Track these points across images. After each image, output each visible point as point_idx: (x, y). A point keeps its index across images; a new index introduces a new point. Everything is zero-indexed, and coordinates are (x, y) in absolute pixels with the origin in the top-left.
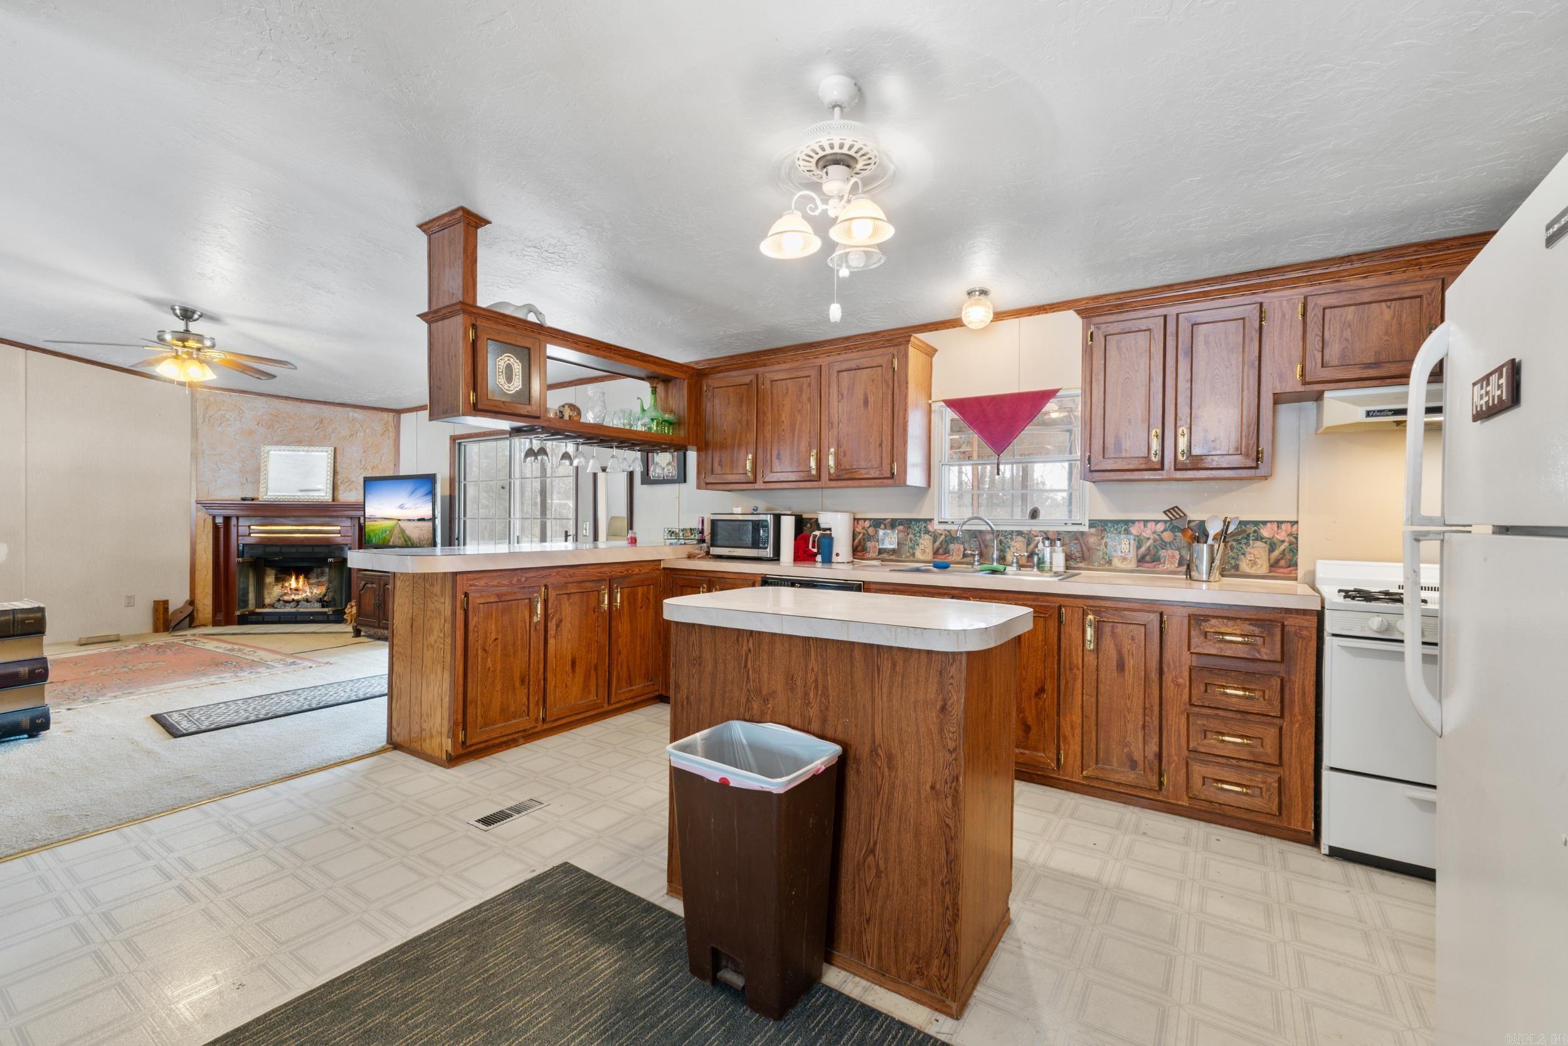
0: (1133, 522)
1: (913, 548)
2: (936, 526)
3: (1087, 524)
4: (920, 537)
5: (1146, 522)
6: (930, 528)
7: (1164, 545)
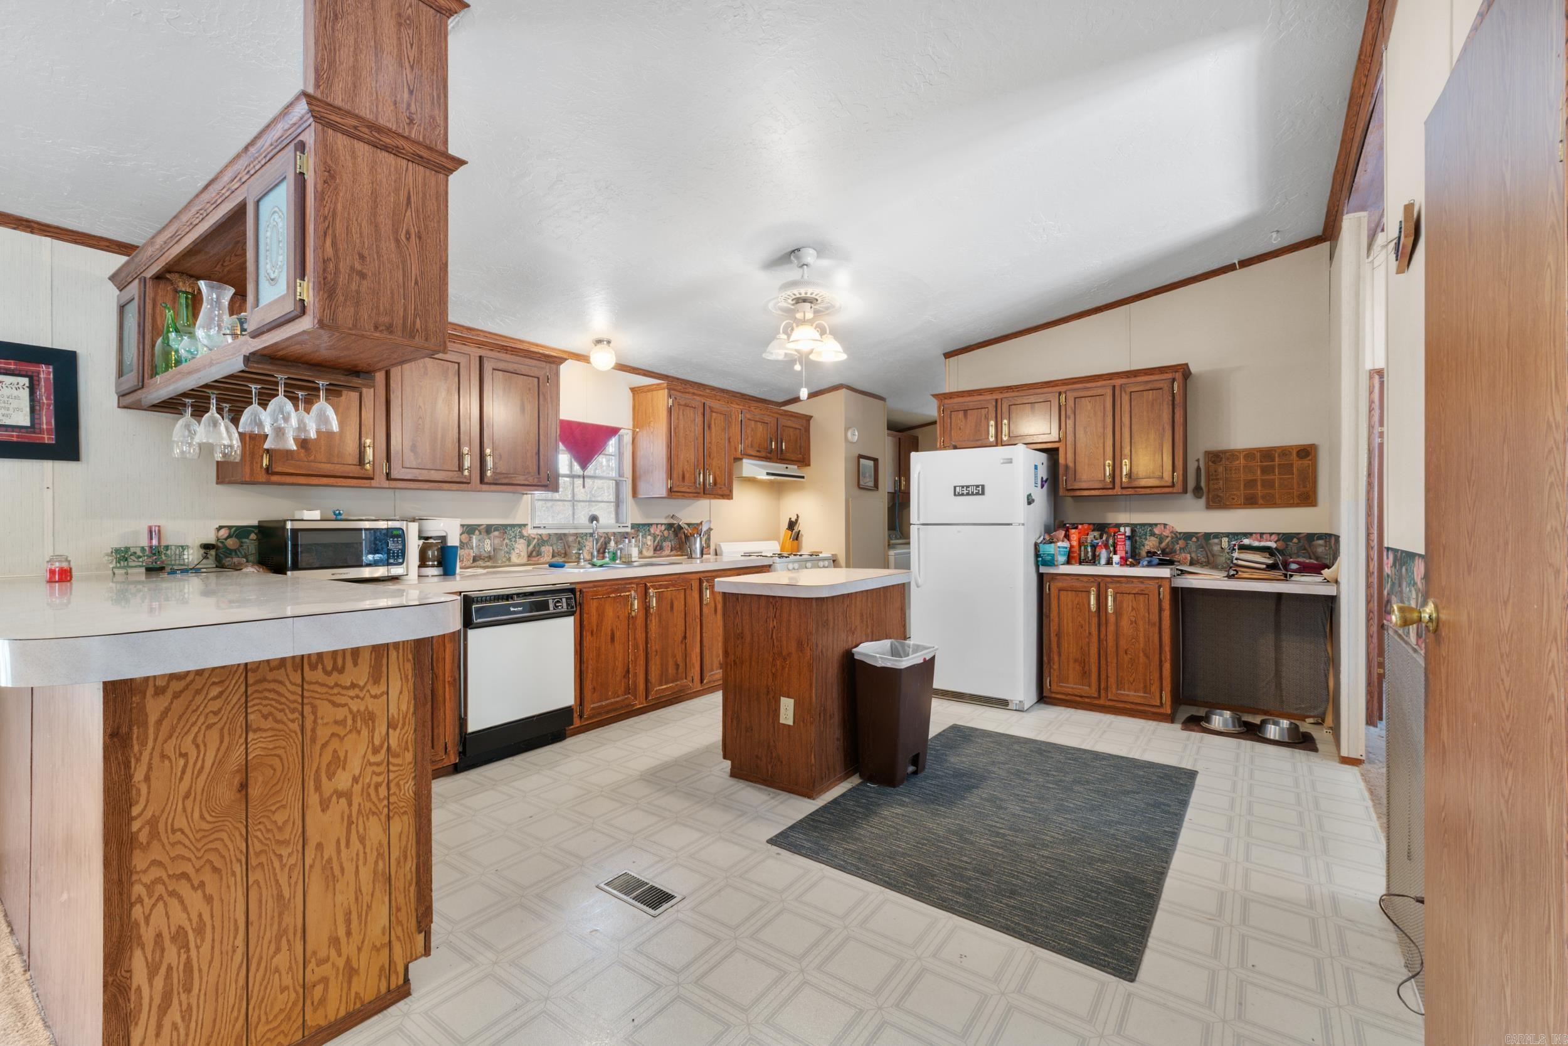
0: (651, 524)
1: (509, 553)
2: (530, 531)
3: (630, 526)
4: (515, 541)
5: (657, 524)
6: (525, 534)
7: (664, 539)
